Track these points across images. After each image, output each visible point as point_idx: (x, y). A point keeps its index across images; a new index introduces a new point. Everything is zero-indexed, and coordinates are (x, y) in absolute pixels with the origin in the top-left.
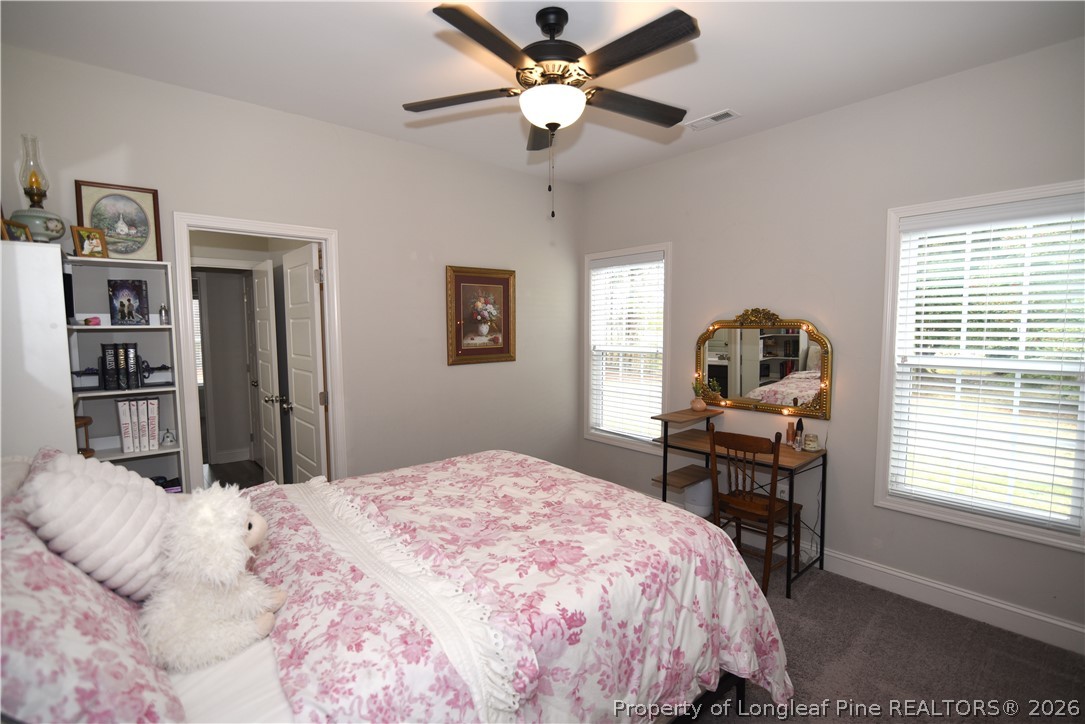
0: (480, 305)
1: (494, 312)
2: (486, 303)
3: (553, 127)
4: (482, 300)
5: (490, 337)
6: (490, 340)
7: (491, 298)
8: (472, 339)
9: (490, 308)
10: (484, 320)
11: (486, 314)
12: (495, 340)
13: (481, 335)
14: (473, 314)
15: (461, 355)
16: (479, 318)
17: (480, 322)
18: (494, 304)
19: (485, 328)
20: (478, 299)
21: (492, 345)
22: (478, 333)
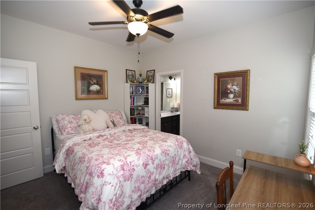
0: (229, 86)
1: (237, 89)
2: (233, 85)
3: (138, 35)
4: (231, 84)
5: (234, 99)
6: (234, 101)
7: (235, 83)
8: (225, 100)
9: (235, 87)
10: (231, 92)
11: (232, 90)
12: (237, 101)
13: (229, 98)
14: (225, 90)
15: (219, 105)
16: (229, 91)
17: (229, 93)
18: (237, 85)
19: (231, 96)
20: (228, 84)
21: (235, 103)
22: (228, 97)
